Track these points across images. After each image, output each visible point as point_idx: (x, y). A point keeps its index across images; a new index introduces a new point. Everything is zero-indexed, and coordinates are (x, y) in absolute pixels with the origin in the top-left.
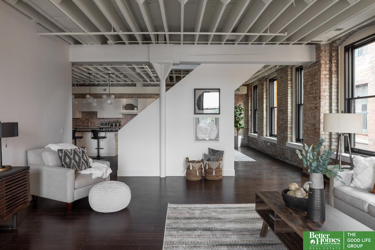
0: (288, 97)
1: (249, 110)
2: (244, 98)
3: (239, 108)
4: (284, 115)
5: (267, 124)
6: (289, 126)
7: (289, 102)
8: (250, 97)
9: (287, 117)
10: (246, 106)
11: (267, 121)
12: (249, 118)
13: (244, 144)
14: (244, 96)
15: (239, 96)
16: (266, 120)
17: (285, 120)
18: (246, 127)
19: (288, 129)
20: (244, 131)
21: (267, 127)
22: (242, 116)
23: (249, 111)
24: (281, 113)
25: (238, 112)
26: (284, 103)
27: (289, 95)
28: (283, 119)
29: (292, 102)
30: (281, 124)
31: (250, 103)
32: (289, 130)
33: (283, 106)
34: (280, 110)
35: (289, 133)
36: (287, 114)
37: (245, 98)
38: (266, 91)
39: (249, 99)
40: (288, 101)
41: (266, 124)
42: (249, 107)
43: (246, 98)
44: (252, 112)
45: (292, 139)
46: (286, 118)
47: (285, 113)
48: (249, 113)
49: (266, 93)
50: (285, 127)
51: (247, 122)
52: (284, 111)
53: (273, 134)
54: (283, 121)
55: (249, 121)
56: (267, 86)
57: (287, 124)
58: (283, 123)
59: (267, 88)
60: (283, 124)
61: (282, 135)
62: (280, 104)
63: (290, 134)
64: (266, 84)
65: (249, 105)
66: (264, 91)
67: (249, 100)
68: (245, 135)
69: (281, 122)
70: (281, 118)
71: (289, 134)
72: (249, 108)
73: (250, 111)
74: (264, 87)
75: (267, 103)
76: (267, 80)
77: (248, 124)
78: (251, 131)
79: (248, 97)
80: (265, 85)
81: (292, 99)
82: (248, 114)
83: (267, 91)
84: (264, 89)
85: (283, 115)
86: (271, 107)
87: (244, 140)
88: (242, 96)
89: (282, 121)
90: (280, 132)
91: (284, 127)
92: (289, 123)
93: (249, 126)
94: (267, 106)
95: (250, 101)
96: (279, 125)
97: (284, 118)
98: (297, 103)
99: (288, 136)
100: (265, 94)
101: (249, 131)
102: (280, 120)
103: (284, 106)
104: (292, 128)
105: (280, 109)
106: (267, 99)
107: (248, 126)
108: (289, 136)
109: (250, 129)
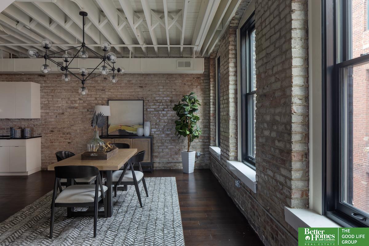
0: (293, 41)
1: (211, 103)
2: (202, 81)
3: (190, 100)
4: (278, 110)
5: (237, 132)
6: (296, 147)
7: (297, 62)
8: (211, 80)
9: (289, 114)
10: (205, 96)
11: (237, 126)
12: (211, 118)
13: (203, 164)
14: (202, 78)
15: (194, 78)
16: (234, 123)
17: (281, 128)
18: (207, 135)
19: (293, 158)
20: (203, 142)
21: (237, 139)
22: (197, 114)
23: (211, 106)
24: (267, 103)
25: (188, 107)
26: (275, 69)
27: (296, 34)
28: (274, 122)
29: (306, 60)
30: (267, 138)
31: (213, 90)
32: (296, 165)
33: (273, 79)
34: (265, 95)
35: (296, 175)
36: (289, 104)
37: (205, 81)
38: (234, 56)
39: (211, 83)
40: (291, 58)
41: (234, 131)
42: (211, 98)
43: (206, 83)
44: (215, 108)
45: (308, 196)
46: (285, 120)
47: (282, 101)
48: (211, 109)
49: (233, 60)
50: (281, 151)
51: (207, 126)
52: (278, 94)
53: (249, 155)
54: (275, 128)
55: (211, 124)
56: (235, 46)
57: (290, 142)
58: (274, 134)
59: (236, 50)
60: (273, 140)
61: (270, 173)
62: (263, 76)
63: (301, 179)
64: (235, 41)
65: (211, 95)
66: (230, 56)
67: (211, 85)
68: (205, 150)
69: (267, 133)
70: (268, 118)
71: (298, 180)
72: (211, 101)
73: (213, 105)
74: (230, 47)
75: (236, 85)
76: (236, 31)
77: (210, 128)
78: (215, 141)
79: (210, 79)
80: (232, 43)
81: (306, 48)
82: (210, 111)
83: (236, 58)
84: (230, 52)
85: (272, 110)
86: (244, 92)
87: (203, 157)
88: (198, 78)
89: (271, 130)
90: (264, 160)
91: (277, 151)
92: (296, 138)
93: (211, 133)
94: (236, 91)
95: (213, 87)
96: (261, 140)
97: (277, 118)
98: (330, 63)
99: (293, 187)
100: (231, 65)
101: (211, 141)
102: (266, 125)
103: (277, 80)
104: (306, 155)
105: (265, 91)
106: (236, 75)
107: (209, 134)
108: (296, 184)
109: (212, 139)
